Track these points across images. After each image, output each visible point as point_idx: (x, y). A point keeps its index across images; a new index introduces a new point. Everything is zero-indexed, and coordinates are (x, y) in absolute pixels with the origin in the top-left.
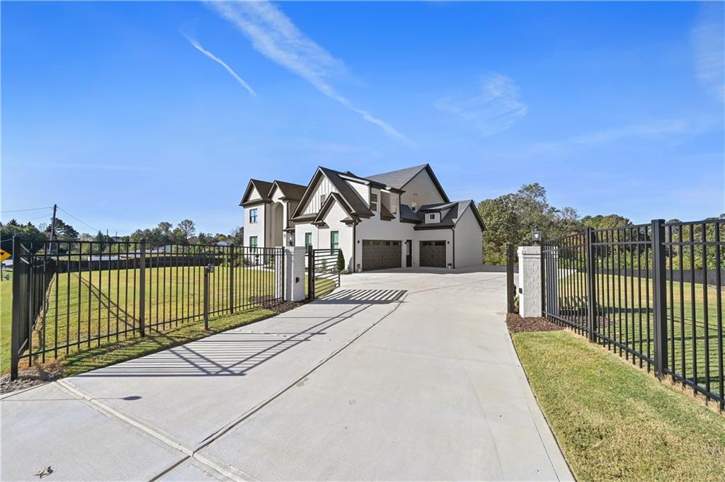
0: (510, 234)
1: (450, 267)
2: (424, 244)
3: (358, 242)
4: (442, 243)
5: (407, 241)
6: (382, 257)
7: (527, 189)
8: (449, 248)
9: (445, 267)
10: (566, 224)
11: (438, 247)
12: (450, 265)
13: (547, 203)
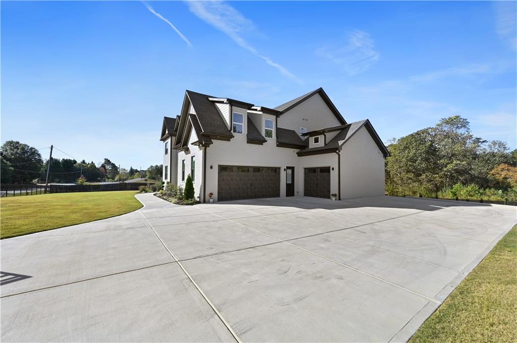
0: (430, 165)
1: (334, 198)
2: (309, 171)
3: (211, 167)
4: (326, 170)
5: (288, 168)
6: (251, 185)
7: (447, 123)
8: (334, 175)
9: (329, 198)
10: (494, 156)
11: (323, 174)
12: (335, 195)
13: (471, 134)
